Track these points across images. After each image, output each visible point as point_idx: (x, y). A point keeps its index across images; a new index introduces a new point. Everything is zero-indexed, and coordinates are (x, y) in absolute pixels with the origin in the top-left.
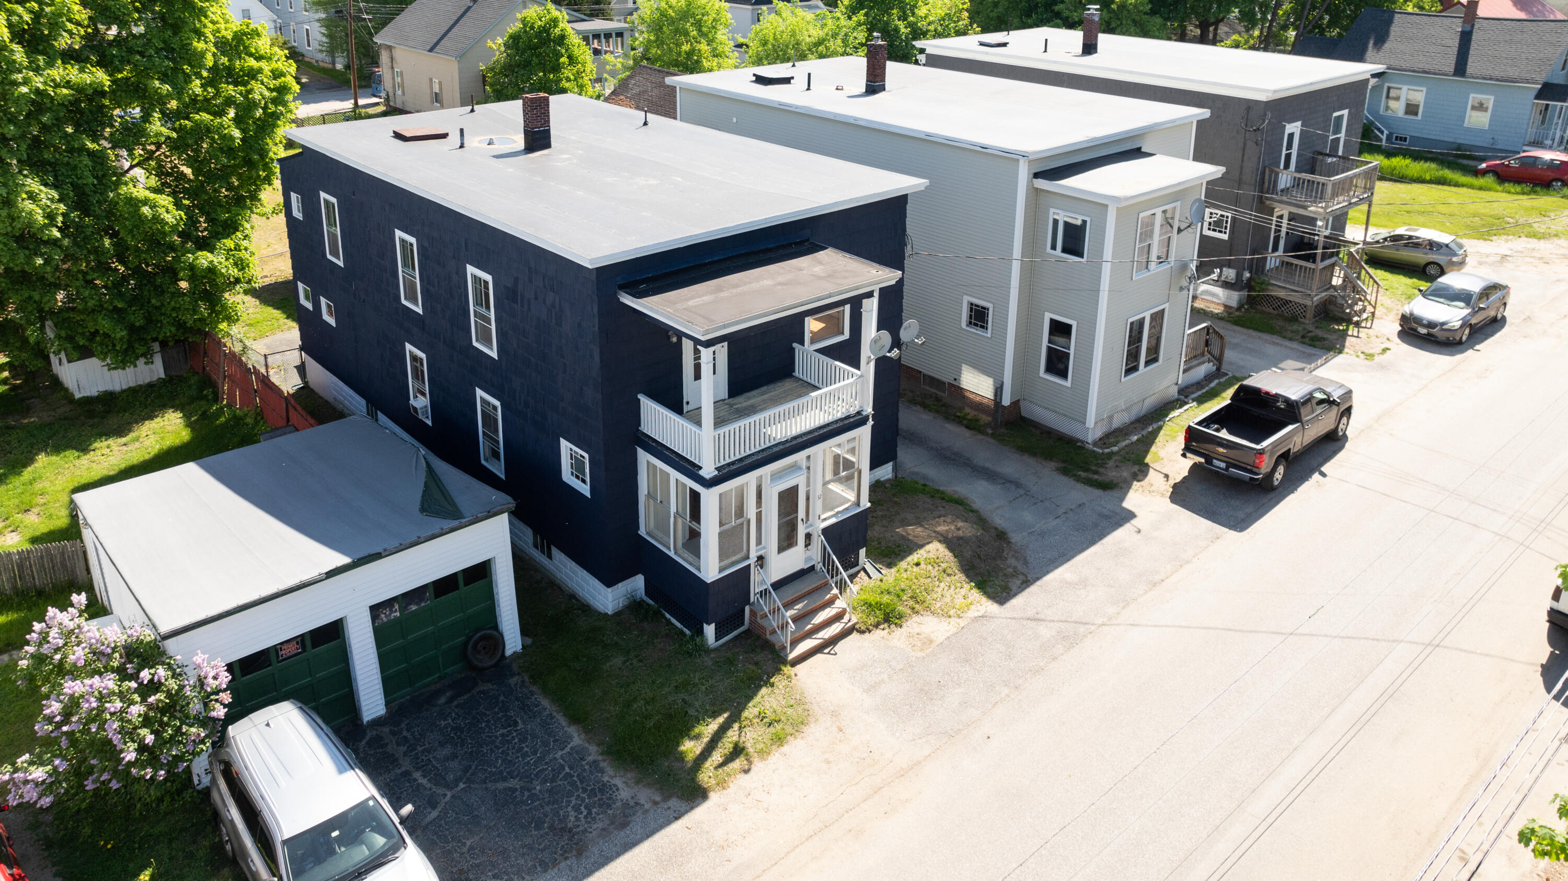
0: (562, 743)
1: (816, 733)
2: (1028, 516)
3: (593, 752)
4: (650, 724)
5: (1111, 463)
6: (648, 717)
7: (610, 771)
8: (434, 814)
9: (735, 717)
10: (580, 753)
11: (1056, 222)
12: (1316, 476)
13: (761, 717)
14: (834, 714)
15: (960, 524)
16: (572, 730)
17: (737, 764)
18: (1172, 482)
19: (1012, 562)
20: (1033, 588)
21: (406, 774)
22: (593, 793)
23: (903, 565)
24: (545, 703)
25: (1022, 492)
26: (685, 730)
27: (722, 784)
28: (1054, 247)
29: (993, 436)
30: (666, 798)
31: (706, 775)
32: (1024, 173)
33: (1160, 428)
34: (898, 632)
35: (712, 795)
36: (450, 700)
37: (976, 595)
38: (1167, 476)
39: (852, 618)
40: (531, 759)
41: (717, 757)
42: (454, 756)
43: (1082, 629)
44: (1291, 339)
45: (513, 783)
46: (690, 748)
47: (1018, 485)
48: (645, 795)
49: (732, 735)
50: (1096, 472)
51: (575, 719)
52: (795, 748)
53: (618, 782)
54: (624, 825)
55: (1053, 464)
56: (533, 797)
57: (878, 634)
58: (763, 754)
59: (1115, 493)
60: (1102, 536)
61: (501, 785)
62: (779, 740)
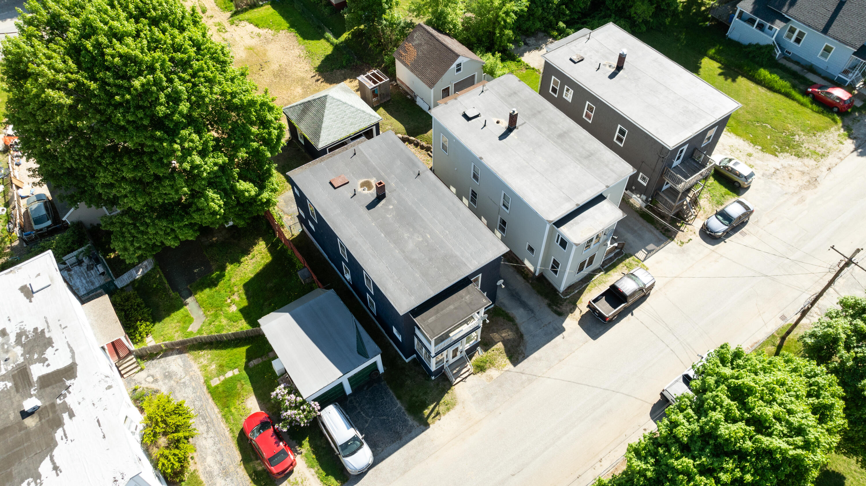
0: (396, 405)
1: (458, 408)
2: (532, 327)
3: (403, 409)
4: (417, 404)
5: (565, 303)
6: (416, 402)
7: (407, 415)
8: (367, 425)
9: (438, 404)
10: (400, 409)
11: (559, 236)
12: (630, 315)
13: (444, 402)
14: (463, 402)
15: (510, 333)
16: (398, 401)
17: (438, 417)
18: (582, 314)
19: (522, 348)
20: (526, 360)
21: (359, 412)
22: (403, 422)
23: (489, 351)
24: (391, 391)
25: (533, 315)
26: (426, 407)
27: (433, 422)
28: (557, 242)
29: (531, 284)
30: (420, 425)
31: (430, 421)
32: (548, 226)
33: (587, 285)
34: (484, 374)
35: (431, 426)
36: (367, 389)
37: (508, 361)
38: (581, 311)
39: (472, 370)
40: (388, 410)
41: (433, 415)
42: (370, 408)
43: (534, 377)
44: (658, 229)
45: (385, 417)
46: (427, 412)
47: (532, 311)
48: (416, 423)
49: (437, 409)
50: (559, 307)
51: (399, 398)
52: (452, 412)
53: (409, 419)
54: (410, 432)
55: (546, 301)
56: (389, 422)
57: (479, 374)
58: (444, 414)
59: (561, 318)
60: (552, 338)
61: (382, 418)
62: (448, 410)
